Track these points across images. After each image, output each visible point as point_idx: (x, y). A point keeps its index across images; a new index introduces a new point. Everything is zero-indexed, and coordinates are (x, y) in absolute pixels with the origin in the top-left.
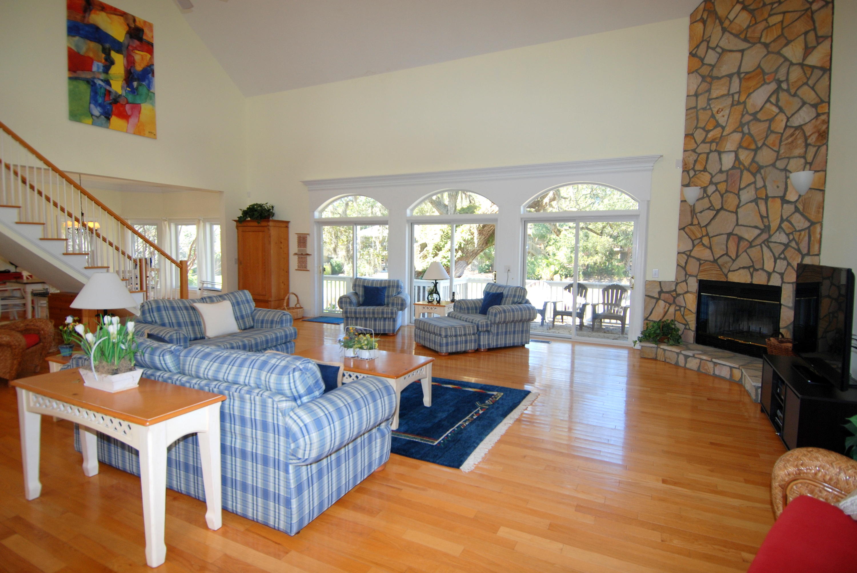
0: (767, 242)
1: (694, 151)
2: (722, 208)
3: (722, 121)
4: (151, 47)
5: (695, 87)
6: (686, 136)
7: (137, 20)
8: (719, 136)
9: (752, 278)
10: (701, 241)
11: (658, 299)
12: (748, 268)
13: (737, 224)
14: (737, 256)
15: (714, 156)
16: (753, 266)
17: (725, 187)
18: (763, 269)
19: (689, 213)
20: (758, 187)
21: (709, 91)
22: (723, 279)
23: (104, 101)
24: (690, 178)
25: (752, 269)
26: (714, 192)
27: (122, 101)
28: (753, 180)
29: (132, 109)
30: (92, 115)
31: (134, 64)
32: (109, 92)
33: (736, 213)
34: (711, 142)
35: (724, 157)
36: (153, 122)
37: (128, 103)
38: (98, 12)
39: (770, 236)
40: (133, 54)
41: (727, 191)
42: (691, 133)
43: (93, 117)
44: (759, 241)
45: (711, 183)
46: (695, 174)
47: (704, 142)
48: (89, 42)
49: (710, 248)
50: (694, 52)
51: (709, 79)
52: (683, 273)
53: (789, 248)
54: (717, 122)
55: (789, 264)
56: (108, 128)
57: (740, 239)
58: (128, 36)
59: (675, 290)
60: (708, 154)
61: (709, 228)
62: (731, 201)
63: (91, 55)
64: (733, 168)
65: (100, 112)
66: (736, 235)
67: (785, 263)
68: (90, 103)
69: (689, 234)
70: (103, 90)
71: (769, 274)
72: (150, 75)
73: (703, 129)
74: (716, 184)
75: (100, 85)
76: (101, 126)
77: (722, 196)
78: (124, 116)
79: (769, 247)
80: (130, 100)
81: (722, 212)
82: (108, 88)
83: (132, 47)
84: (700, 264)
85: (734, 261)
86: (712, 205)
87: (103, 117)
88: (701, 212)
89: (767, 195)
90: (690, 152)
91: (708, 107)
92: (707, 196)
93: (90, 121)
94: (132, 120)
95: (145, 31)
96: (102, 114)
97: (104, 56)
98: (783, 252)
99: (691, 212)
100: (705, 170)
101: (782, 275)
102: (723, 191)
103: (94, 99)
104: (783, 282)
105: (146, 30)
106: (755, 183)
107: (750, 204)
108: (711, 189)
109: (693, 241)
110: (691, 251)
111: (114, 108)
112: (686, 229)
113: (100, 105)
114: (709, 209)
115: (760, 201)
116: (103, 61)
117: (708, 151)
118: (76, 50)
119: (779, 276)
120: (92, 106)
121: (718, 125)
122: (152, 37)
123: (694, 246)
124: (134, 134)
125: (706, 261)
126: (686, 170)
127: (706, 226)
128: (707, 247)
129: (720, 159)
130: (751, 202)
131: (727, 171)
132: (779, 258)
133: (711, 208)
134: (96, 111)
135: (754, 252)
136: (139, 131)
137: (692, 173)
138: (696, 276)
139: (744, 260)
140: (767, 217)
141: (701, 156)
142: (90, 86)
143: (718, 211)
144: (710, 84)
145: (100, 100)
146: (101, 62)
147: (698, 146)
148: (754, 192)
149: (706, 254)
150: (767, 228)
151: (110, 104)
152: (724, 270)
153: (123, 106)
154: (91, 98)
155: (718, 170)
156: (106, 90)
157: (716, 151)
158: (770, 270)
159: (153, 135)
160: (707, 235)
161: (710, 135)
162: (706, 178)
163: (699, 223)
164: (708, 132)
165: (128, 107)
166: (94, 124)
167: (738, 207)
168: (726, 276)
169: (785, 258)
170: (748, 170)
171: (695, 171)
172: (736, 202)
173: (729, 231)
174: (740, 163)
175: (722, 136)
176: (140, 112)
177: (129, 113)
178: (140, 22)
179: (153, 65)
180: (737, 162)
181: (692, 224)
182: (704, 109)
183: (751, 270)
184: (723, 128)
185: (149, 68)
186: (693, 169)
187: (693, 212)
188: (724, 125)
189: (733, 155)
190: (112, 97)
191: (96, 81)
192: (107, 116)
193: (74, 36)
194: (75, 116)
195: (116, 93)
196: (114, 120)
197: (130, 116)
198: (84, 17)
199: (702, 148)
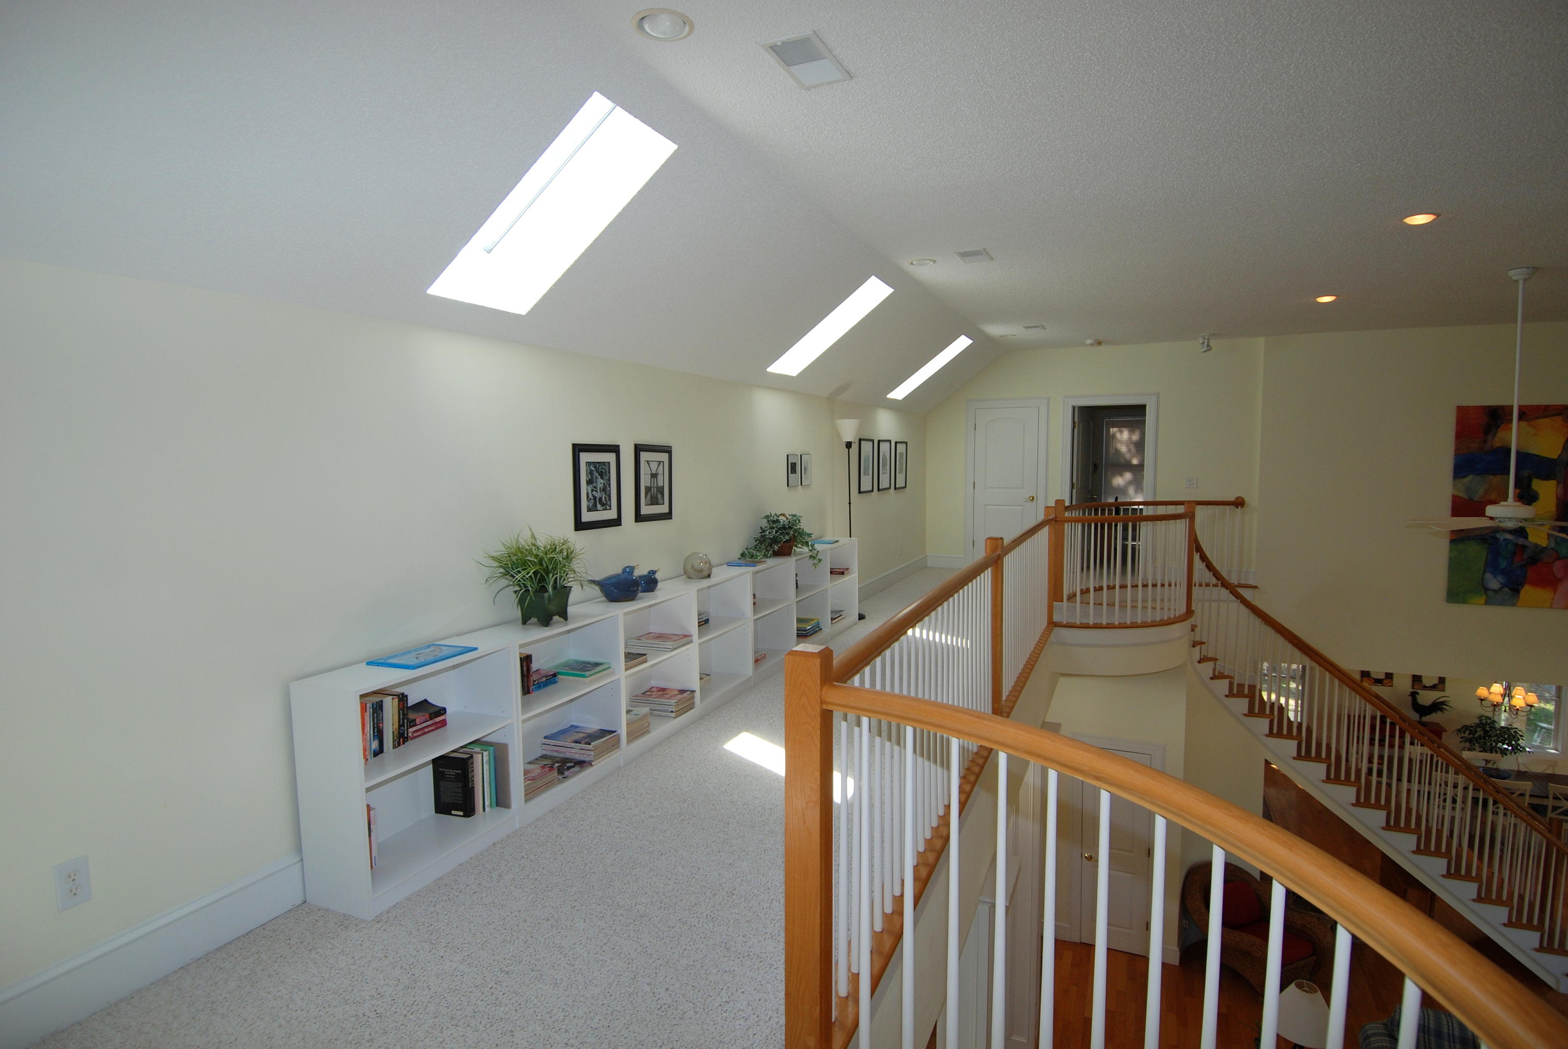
23: (1511, 564)
27: (1546, 558)
29: (1566, 567)
30: (1486, 590)
32: (1522, 549)
37: (1558, 558)
43: (1488, 593)
48: (1491, 477)
56: (1514, 605)
63: (1493, 497)
65: (1501, 583)
68: (1484, 572)
70: (1510, 547)
75: (1505, 539)
76: (1502, 603)
78: (1549, 582)
80: (1563, 552)
82: (1521, 541)
87: (1506, 589)
93: (1482, 599)
94: (1564, 586)
96: (1504, 585)
97: (1517, 491)
103: (1492, 566)
111: (1529, 574)
113: (1503, 572)
118: (1466, 497)
120: (1488, 575)
134: (1495, 582)
142: (1486, 544)
145: (1503, 564)
151: (1524, 565)
153: (1549, 565)
154: (1486, 564)
156: (1517, 545)
165: (1557, 566)
166: (1488, 602)
177: (1560, 575)
190: (1527, 554)
191: (1498, 536)
192: (1513, 588)
193: (1465, 477)
194: (1455, 595)
195: (1536, 545)
196: (1527, 592)
197: (1560, 580)
198: (1485, 442)
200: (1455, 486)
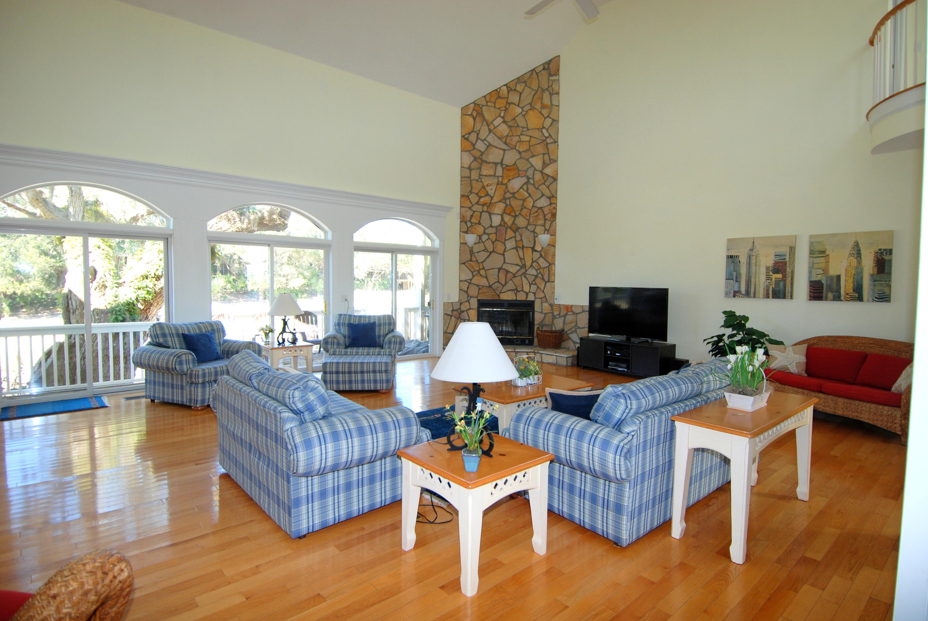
0: (524, 274)
1: (470, 208)
2: (493, 251)
3: (491, 192)
5: (469, 163)
6: (462, 196)
8: (489, 202)
9: (516, 296)
10: (479, 273)
11: (451, 316)
12: (513, 290)
13: (505, 262)
14: (506, 283)
15: (485, 215)
16: (516, 289)
17: (495, 237)
18: (523, 291)
19: (468, 253)
20: (517, 239)
21: (480, 169)
22: (497, 298)
24: (468, 228)
25: (516, 291)
26: (487, 239)
28: (514, 235)
33: (504, 255)
34: (483, 205)
35: (494, 217)
39: (526, 271)
41: (496, 240)
42: (466, 194)
44: (519, 273)
45: (484, 233)
46: (472, 226)
47: (477, 203)
49: (486, 278)
50: (466, 136)
51: (479, 161)
52: (466, 295)
53: (538, 278)
54: (487, 192)
55: (538, 287)
57: (507, 272)
59: (460, 308)
60: (481, 213)
61: (485, 264)
62: (500, 247)
64: (500, 225)
66: (504, 269)
67: (536, 286)
69: (469, 267)
71: (527, 294)
73: (477, 194)
74: (488, 234)
77: (493, 243)
79: (525, 277)
81: (493, 254)
84: (479, 289)
85: (503, 286)
86: (486, 249)
88: (478, 252)
89: (523, 246)
90: (467, 209)
91: (480, 180)
92: (482, 242)
98: (534, 280)
99: (470, 251)
100: (479, 223)
101: (535, 294)
102: (494, 240)
104: (535, 298)
106: (515, 237)
107: (512, 250)
108: (485, 237)
109: (472, 272)
110: (471, 280)
112: (466, 264)
114: (484, 250)
115: (519, 249)
117: (481, 211)
119: (533, 295)
121: (487, 194)
123: (473, 276)
125: (484, 286)
126: (463, 220)
127: (482, 262)
128: (484, 277)
129: (491, 218)
130: (513, 249)
131: (496, 227)
132: (532, 284)
133: (486, 250)
135: (516, 280)
137: (469, 224)
138: (477, 297)
139: (510, 285)
140: (524, 259)
141: (475, 213)
143: (491, 253)
144: (481, 164)
147: (473, 206)
148: (514, 243)
149: (484, 282)
150: (524, 266)
152: (497, 292)
155: (489, 225)
157: (487, 211)
158: (527, 291)
160: (483, 268)
161: (482, 200)
162: (480, 229)
163: (477, 260)
164: (480, 197)
167: (505, 251)
168: (499, 296)
169: (535, 284)
170: (511, 228)
171: (472, 223)
172: (503, 248)
173: (499, 266)
174: (505, 223)
175: (491, 202)
180: (502, 223)
181: (471, 260)
182: (477, 181)
183: (515, 291)
184: (492, 198)
186: (470, 221)
187: (472, 252)
188: (492, 195)
189: (500, 217)
199: (476, 208)
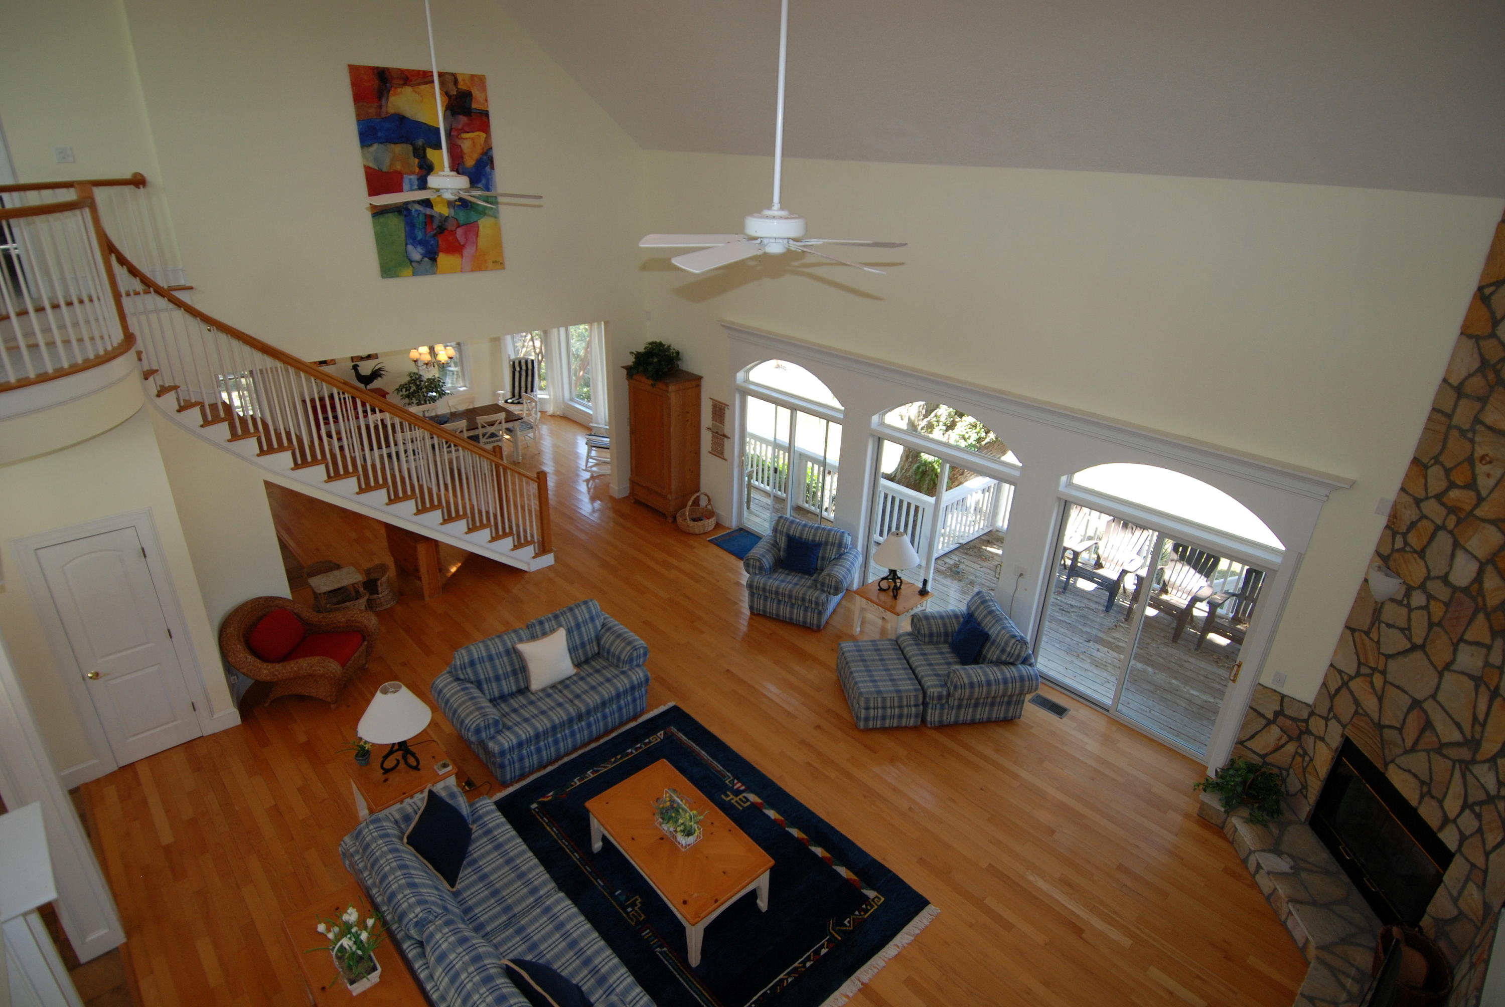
0: (1466, 766)
1: (1418, 502)
2: (1422, 647)
3: (1485, 485)
4: (484, 118)
5: (1464, 373)
6: (1416, 461)
7: (460, 79)
8: (1468, 508)
9: (1420, 803)
10: (1372, 675)
11: (1269, 722)
12: (1422, 783)
13: (1434, 696)
14: (1413, 749)
15: (1444, 540)
16: (1429, 785)
17: (1441, 614)
18: (1441, 802)
19: (1370, 611)
20: (1491, 660)
21: (1483, 400)
22: (1379, 765)
23: (425, 234)
24: (1393, 550)
25: (1426, 786)
26: (1420, 608)
27: (450, 226)
28: (1488, 641)
29: (466, 234)
30: (411, 262)
31: (462, 157)
32: (431, 218)
33: (1441, 675)
34: (1452, 510)
35: (1460, 556)
36: (497, 244)
37: (459, 226)
38: (399, 90)
39: (1473, 761)
40: (459, 142)
41: (1440, 624)
42: (1425, 461)
43: (414, 264)
44: (1453, 753)
45: (1422, 587)
46: (1401, 550)
47: (1439, 497)
48: (392, 146)
49: (1380, 699)
50: (1487, 291)
51: (1491, 377)
52: (1326, 704)
53: (1492, 807)
54: (1474, 477)
55: (1480, 830)
56: (435, 273)
57: (1428, 726)
58: (449, 112)
59: (1306, 721)
60: (1438, 528)
61: (1392, 665)
62: (1441, 651)
63: (398, 167)
64: (1466, 590)
65: (422, 254)
66: (1425, 712)
67: (1475, 824)
68: (406, 244)
69: (1358, 646)
70: (422, 218)
71: (1446, 821)
72: (488, 169)
73: (1447, 471)
74: (1430, 597)
75: (416, 210)
76: (425, 273)
77: (1431, 625)
78: (456, 248)
79: (1464, 776)
80: (462, 219)
81: (1418, 655)
82: (428, 211)
83: (457, 130)
84: (1356, 712)
85: (1406, 752)
86: (1409, 629)
87: (426, 259)
88: (1389, 626)
89: (1497, 688)
90: (1409, 500)
91: (1470, 435)
92: (1408, 606)
93: (410, 271)
94: (468, 251)
95: (473, 93)
96: (424, 256)
97: (416, 161)
98: (1481, 803)
99: (1375, 612)
100: (1422, 554)
101: (1463, 838)
102: (1436, 619)
103: (411, 237)
104: (1459, 849)
105: (476, 93)
106: (1489, 648)
107: (1465, 679)
108: (1418, 599)
109: (1360, 664)
110: (1351, 678)
111: (440, 242)
112: (1357, 634)
113: (422, 243)
114: (1402, 630)
115: (1482, 688)
116: (417, 170)
117: (1439, 522)
118: (376, 168)
119: (1457, 837)
120: (410, 247)
121: (1472, 485)
122: (486, 100)
123: (1358, 674)
124: (472, 271)
125: (1367, 715)
126: (1392, 528)
127: (1388, 657)
128: (1377, 695)
129: (1453, 556)
130: (1471, 677)
131: (1455, 589)
132: (1471, 808)
133: (1406, 631)
134: (416, 254)
135: (1441, 765)
136: (479, 265)
137: (1399, 543)
138: (1344, 726)
139: (1420, 762)
140: (1483, 725)
141: (1424, 522)
142: (402, 217)
143: (1414, 648)
144: (1492, 388)
145: (420, 235)
146: (413, 173)
147: (1427, 498)
148: (1480, 664)
149: (1370, 704)
150: (1474, 744)
151: (435, 235)
152: (1386, 751)
153: (453, 233)
154: (406, 236)
155: (1442, 573)
156: (426, 215)
157: (1451, 532)
158: (1452, 815)
159: (499, 264)
160: (1384, 673)
161: (1454, 494)
162: (1416, 571)
163: (1378, 642)
164: (1452, 485)
165: (459, 233)
166: (415, 274)
167: (1448, 667)
168: (1386, 765)
169: (1478, 816)
170: (1488, 616)
171: (1406, 543)
172: (1448, 657)
173: (1419, 696)
174: (1481, 591)
175: (1470, 513)
176: (477, 235)
177: (462, 242)
178: (464, 80)
179: (491, 148)
180: (1476, 586)
181: (1367, 633)
182: (1462, 432)
183: (1425, 789)
184: (1480, 500)
185: (485, 157)
186: (1405, 535)
187: (1378, 611)
188: (1484, 493)
189: (1474, 567)
190: (436, 224)
191: (410, 207)
192: (432, 256)
193: (370, 145)
194: (388, 270)
195: (441, 215)
196: (443, 259)
197: (463, 246)
198: (380, 107)
199: (1432, 508)
200: (364, 156)
